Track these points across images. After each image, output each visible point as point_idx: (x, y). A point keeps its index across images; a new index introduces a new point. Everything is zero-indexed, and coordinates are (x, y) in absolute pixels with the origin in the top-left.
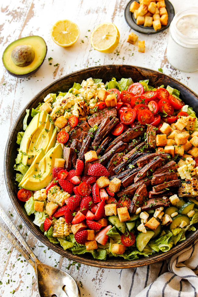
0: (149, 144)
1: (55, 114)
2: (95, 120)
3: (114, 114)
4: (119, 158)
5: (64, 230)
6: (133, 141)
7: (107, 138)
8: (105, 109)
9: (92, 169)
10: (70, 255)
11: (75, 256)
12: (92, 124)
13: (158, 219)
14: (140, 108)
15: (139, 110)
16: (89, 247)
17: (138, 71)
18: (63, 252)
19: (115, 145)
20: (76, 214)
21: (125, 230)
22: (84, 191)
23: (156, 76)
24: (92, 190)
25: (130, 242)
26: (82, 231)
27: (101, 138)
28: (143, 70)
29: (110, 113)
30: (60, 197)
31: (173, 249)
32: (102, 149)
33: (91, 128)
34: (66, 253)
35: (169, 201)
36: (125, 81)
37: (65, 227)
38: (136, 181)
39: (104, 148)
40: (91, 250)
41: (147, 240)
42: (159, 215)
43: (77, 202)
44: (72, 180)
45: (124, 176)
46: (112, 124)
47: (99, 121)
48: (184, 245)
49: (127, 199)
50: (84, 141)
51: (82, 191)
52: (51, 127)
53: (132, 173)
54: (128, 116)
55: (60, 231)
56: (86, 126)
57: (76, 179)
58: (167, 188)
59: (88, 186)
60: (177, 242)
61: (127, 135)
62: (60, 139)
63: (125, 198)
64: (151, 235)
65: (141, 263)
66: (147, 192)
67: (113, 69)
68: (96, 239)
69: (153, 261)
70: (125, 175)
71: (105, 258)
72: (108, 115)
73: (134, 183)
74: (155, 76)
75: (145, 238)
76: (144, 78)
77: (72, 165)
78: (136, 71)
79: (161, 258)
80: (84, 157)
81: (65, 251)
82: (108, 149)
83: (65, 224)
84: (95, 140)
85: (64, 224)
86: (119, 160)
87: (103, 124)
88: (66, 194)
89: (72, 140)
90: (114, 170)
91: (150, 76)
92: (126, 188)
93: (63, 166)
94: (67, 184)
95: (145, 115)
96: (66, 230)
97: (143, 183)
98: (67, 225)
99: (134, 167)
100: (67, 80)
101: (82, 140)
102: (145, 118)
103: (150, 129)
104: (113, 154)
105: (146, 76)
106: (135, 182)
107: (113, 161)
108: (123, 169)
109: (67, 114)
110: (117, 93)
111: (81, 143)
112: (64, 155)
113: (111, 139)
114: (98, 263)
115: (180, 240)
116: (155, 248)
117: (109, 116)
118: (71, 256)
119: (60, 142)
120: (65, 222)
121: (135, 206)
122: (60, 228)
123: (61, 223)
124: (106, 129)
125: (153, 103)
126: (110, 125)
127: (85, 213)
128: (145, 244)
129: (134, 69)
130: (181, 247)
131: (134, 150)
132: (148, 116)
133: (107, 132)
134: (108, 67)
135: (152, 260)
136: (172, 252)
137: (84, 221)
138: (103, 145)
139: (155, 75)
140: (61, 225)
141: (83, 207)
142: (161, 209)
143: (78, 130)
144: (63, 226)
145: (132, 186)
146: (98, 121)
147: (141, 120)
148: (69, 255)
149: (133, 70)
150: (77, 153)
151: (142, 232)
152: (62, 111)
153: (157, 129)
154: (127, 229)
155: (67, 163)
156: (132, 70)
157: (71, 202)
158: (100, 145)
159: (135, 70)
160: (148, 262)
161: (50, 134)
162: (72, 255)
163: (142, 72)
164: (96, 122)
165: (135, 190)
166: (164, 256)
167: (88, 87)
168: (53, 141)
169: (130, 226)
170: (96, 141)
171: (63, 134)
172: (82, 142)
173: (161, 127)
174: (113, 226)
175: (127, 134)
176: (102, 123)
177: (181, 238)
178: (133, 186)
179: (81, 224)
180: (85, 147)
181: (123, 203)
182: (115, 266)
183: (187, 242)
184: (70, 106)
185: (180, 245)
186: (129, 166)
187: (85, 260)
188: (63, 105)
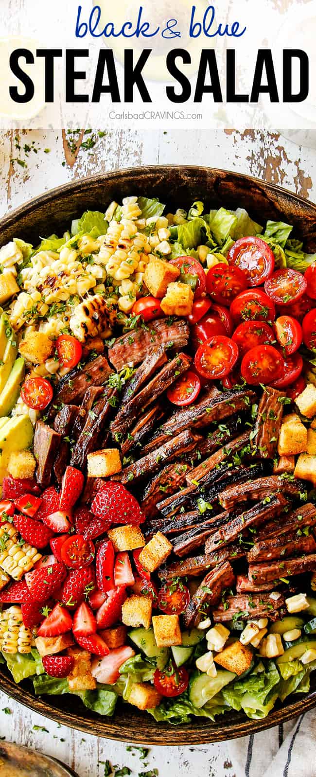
0: (258, 450)
1: (22, 317)
2: (129, 351)
3: (179, 338)
4: (177, 477)
5: (20, 641)
6: (221, 427)
7: (153, 411)
8: (157, 323)
9: (102, 503)
10: (28, 698)
11: (39, 704)
12: (119, 362)
13: (249, 647)
14: (252, 333)
15: (248, 336)
16: (76, 685)
17: (268, 198)
18: (11, 690)
19: (171, 437)
20: (50, 613)
21: (166, 662)
22: (77, 557)
23: (314, 221)
24: (96, 555)
25: (173, 688)
26: (61, 659)
27: (137, 411)
28: (279, 198)
29: (170, 334)
30: (15, 564)
31: (275, 714)
32: (136, 443)
33: (116, 373)
34: (18, 692)
35: (285, 606)
36: (227, 220)
37: (20, 635)
38: (210, 550)
39: (140, 440)
40: (80, 690)
41: (216, 688)
42: (253, 639)
43: (56, 584)
44: (49, 522)
45: (182, 529)
46: (170, 377)
47: (140, 354)
48: (301, 707)
49: (181, 587)
50: (92, 415)
51: (72, 557)
52: (10, 353)
53: (203, 531)
54: (217, 357)
55: (9, 644)
56: (101, 368)
57: (58, 520)
58: (285, 578)
59: (88, 545)
60: (287, 697)
61: (205, 415)
62: (30, 397)
63: (177, 585)
64: (225, 679)
65: (192, 738)
66: (233, 576)
67: (198, 181)
68: (95, 672)
69: (222, 737)
70: (185, 527)
71: (110, 713)
72: (163, 340)
73: (203, 553)
74: (310, 219)
75: (212, 684)
76: (281, 216)
77: (54, 478)
78: (262, 197)
79: (242, 732)
80: (86, 462)
81: (16, 687)
82: (150, 445)
83: (23, 627)
84: (119, 414)
85: (18, 626)
86: (175, 480)
87: (147, 368)
88: (32, 554)
89: (59, 405)
90: (158, 506)
91: (299, 217)
92: (182, 562)
93: (31, 475)
94: (35, 529)
95: (261, 360)
96: (23, 643)
97: (226, 559)
98: (26, 629)
99: (210, 508)
100: (66, 200)
101: (87, 410)
102: (260, 367)
103: (270, 403)
104: (162, 464)
105: (287, 212)
106: (207, 552)
107: (158, 484)
108: (182, 509)
109: (53, 325)
110: (198, 274)
111: (83, 420)
112: (36, 447)
113: (163, 414)
114: (92, 725)
115: (295, 690)
116: (233, 700)
117: (166, 342)
118: (29, 701)
119: (29, 403)
120: (21, 622)
121: (197, 613)
122: (9, 637)
123: (11, 623)
124: (151, 389)
125: (288, 323)
126: (165, 379)
127: (71, 613)
128: (210, 695)
129: (257, 191)
130: (293, 711)
131: (219, 455)
132: (270, 364)
133: (154, 398)
134: (186, 174)
135: (219, 734)
136: (270, 721)
137: (68, 634)
138: (139, 431)
139: (311, 217)
140: (13, 629)
141: (69, 597)
142: (261, 624)
143: (80, 378)
144: (17, 632)
145: (198, 560)
146: (137, 355)
147: (249, 372)
148: (26, 700)
149: (255, 192)
150: (70, 446)
151: (206, 672)
152: (43, 310)
153: (289, 400)
154: (171, 660)
155: (41, 468)
156: (252, 191)
157: (40, 585)
158: (130, 432)
159: (259, 193)
160: (211, 738)
161: (4, 370)
162: (31, 700)
163: (277, 201)
164: (130, 355)
165: (203, 574)
166: (251, 729)
167: (122, 242)
168: (11, 392)
169: (180, 656)
170: (124, 418)
171: (38, 387)
172: (86, 415)
173: (298, 395)
174: (137, 651)
175: (205, 410)
176: (145, 363)
177: (299, 687)
178: (201, 561)
179: (59, 640)
180: (91, 435)
181: (171, 597)
182: (131, 739)
183: (310, 702)
184: (65, 297)
185: (291, 707)
186: (198, 501)
187: (62, 715)
188: (46, 291)
